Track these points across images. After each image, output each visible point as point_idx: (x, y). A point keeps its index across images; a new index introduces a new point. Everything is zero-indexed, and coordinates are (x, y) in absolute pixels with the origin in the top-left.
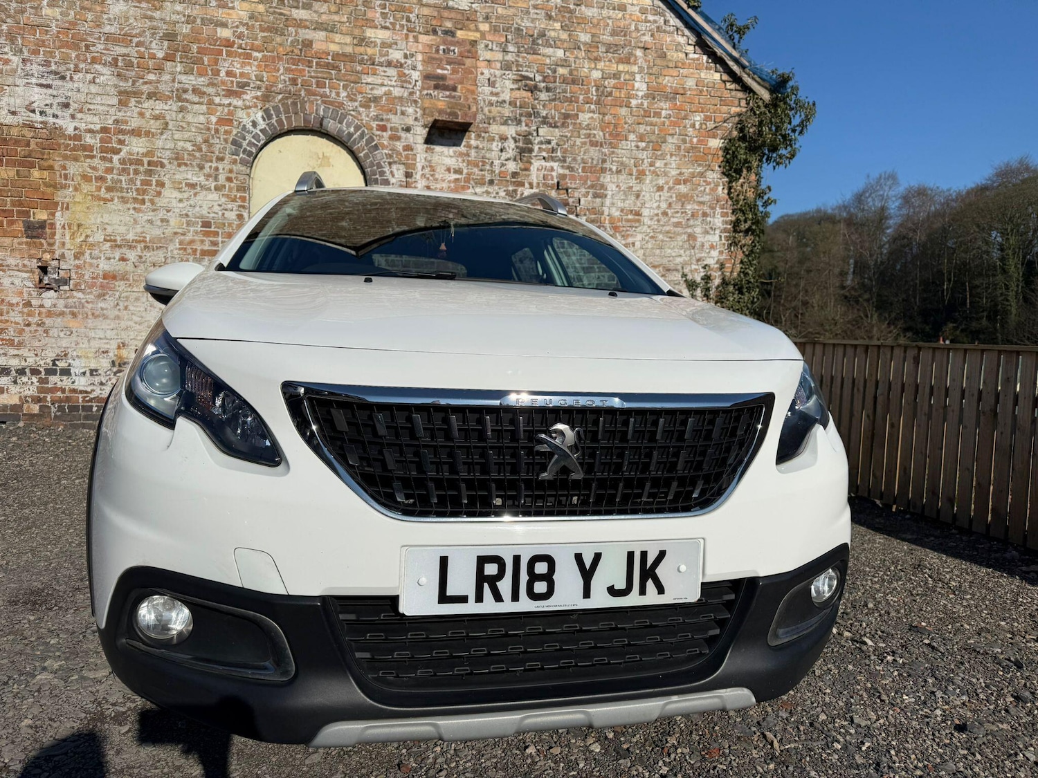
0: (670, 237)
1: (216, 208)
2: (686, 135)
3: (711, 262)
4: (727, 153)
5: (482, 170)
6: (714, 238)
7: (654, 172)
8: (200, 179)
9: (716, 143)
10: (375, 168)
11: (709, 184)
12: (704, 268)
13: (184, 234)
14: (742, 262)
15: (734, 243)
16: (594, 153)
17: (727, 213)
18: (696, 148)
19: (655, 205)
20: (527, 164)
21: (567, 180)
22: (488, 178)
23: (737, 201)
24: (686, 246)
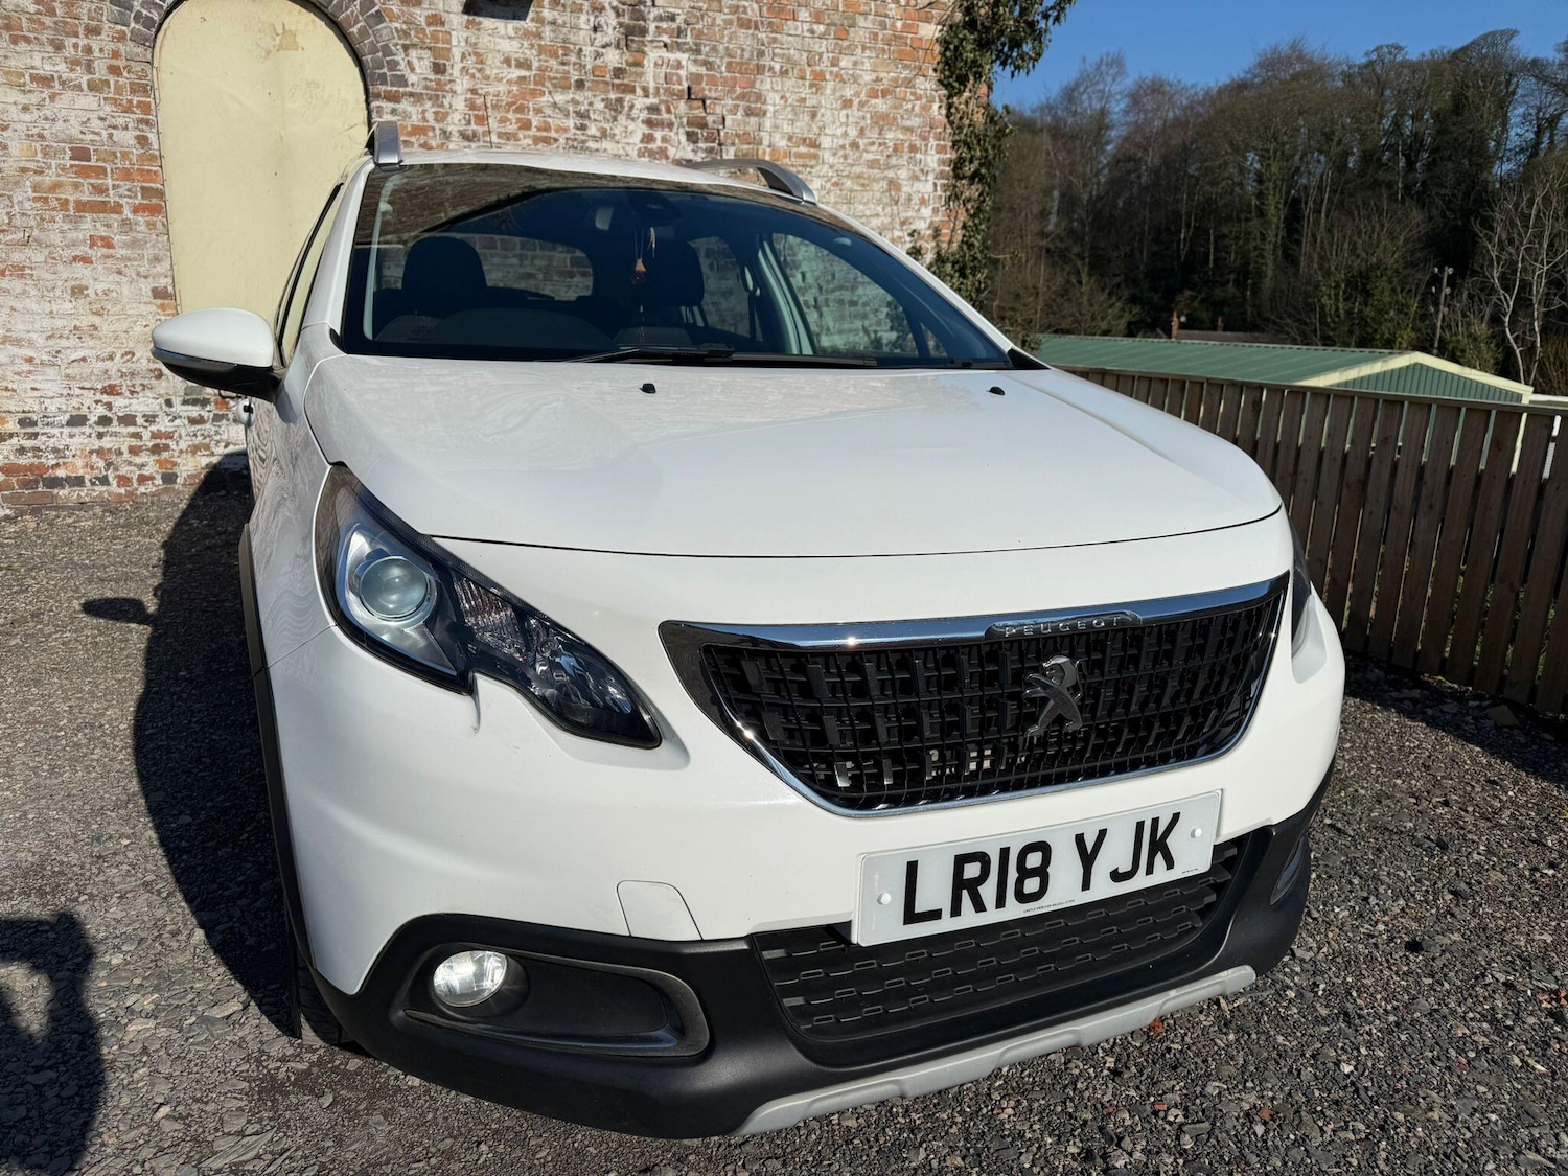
0: (863, 185)
1: (96, 124)
2: (886, 16)
3: (921, 225)
4: (947, 49)
5: (563, 64)
6: (926, 187)
7: (837, 76)
8: (57, 68)
9: (930, 31)
10: (380, 54)
11: (918, 98)
12: (911, 235)
13: (40, 172)
14: (964, 227)
15: (954, 196)
16: (745, 39)
17: (945, 147)
18: (901, 37)
19: (840, 131)
20: (637, 55)
21: (703, 84)
22: (575, 76)
23: (960, 128)
24: (886, 199)
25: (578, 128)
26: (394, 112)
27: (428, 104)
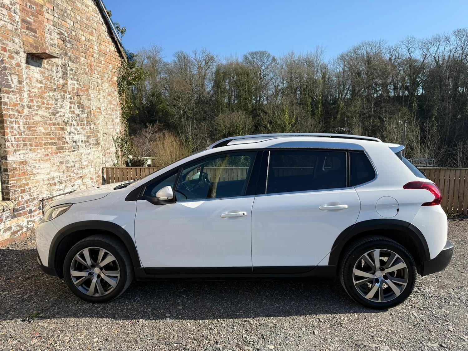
2: (109, 74)
4: (119, 84)
5: (51, 83)
6: (118, 120)
7: (102, 90)
11: (115, 96)
12: (117, 133)
14: (125, 130)
15: (122, 122)
16: (86, 78)
17: (120, 109)
18: (111, 80)
19: (104, 105)
20: (66, 81)
21: (80, 91)
22: (53, 87)
24: (112, 124)
25: (55, 104)
26: (8, 98)
27: (18, 95)
